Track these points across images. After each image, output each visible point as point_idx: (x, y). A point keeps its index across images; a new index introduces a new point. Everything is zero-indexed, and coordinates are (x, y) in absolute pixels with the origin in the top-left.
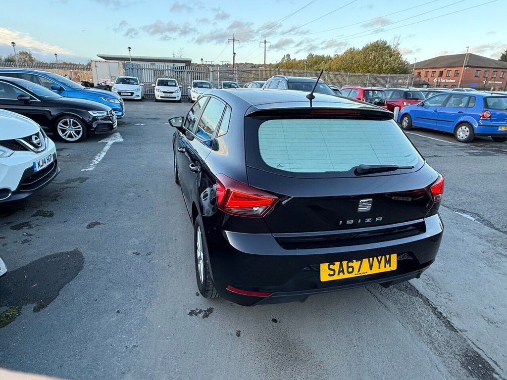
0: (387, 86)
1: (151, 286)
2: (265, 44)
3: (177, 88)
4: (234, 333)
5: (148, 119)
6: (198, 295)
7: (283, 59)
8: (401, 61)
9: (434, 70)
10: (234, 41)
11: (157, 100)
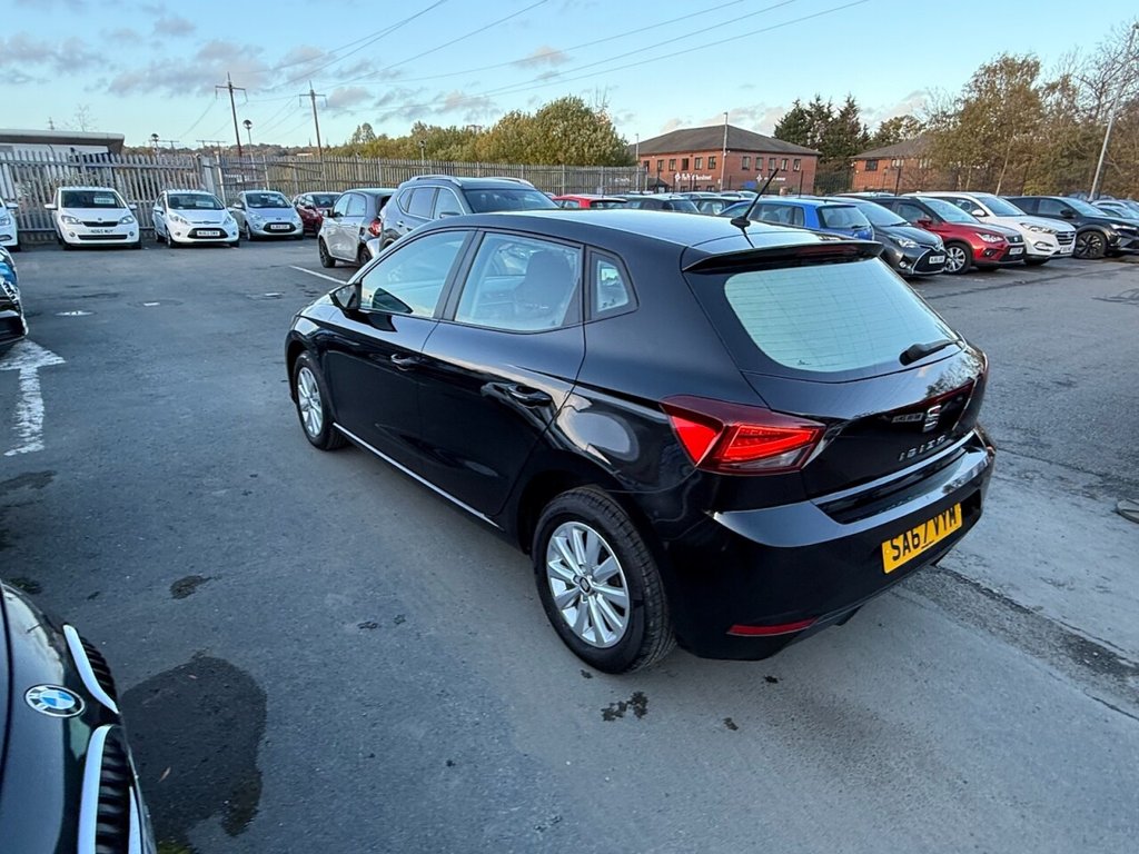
0: (600, 190)
1: (471, 686)
2: (313, 99)
3: (126, 212)
4: (721, 725)
5: (85, 297)
6: (588, 676)
7: (357, 135)
8: (616, 139)
9: (673, 157)
10: (231, 92)
11: (70, 244)
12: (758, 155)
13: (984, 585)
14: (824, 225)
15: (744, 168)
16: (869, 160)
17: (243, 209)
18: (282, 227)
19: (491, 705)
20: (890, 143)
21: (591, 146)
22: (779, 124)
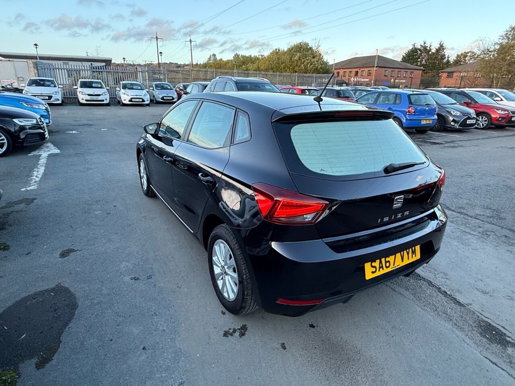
0: (313, 85)
1: (168, 312)
2: (191, 43)
3: (105, 90)
4: (279, 346)
5: (79, 125)
6: (224, 313)
7: (210, 59)
8: (323, 61)
9: (351, 70)
10: (157, 40)
11: (81, 103)
12: (392, 70)
13: (443, 289)
14: (411, 103)
15: (385, 76)
16: (449, 73)
17: (153, 90)
18: (168, 98)
19: (174, 322)
20: (460, 64)
21: (311, 64)
22: (404, 55)
